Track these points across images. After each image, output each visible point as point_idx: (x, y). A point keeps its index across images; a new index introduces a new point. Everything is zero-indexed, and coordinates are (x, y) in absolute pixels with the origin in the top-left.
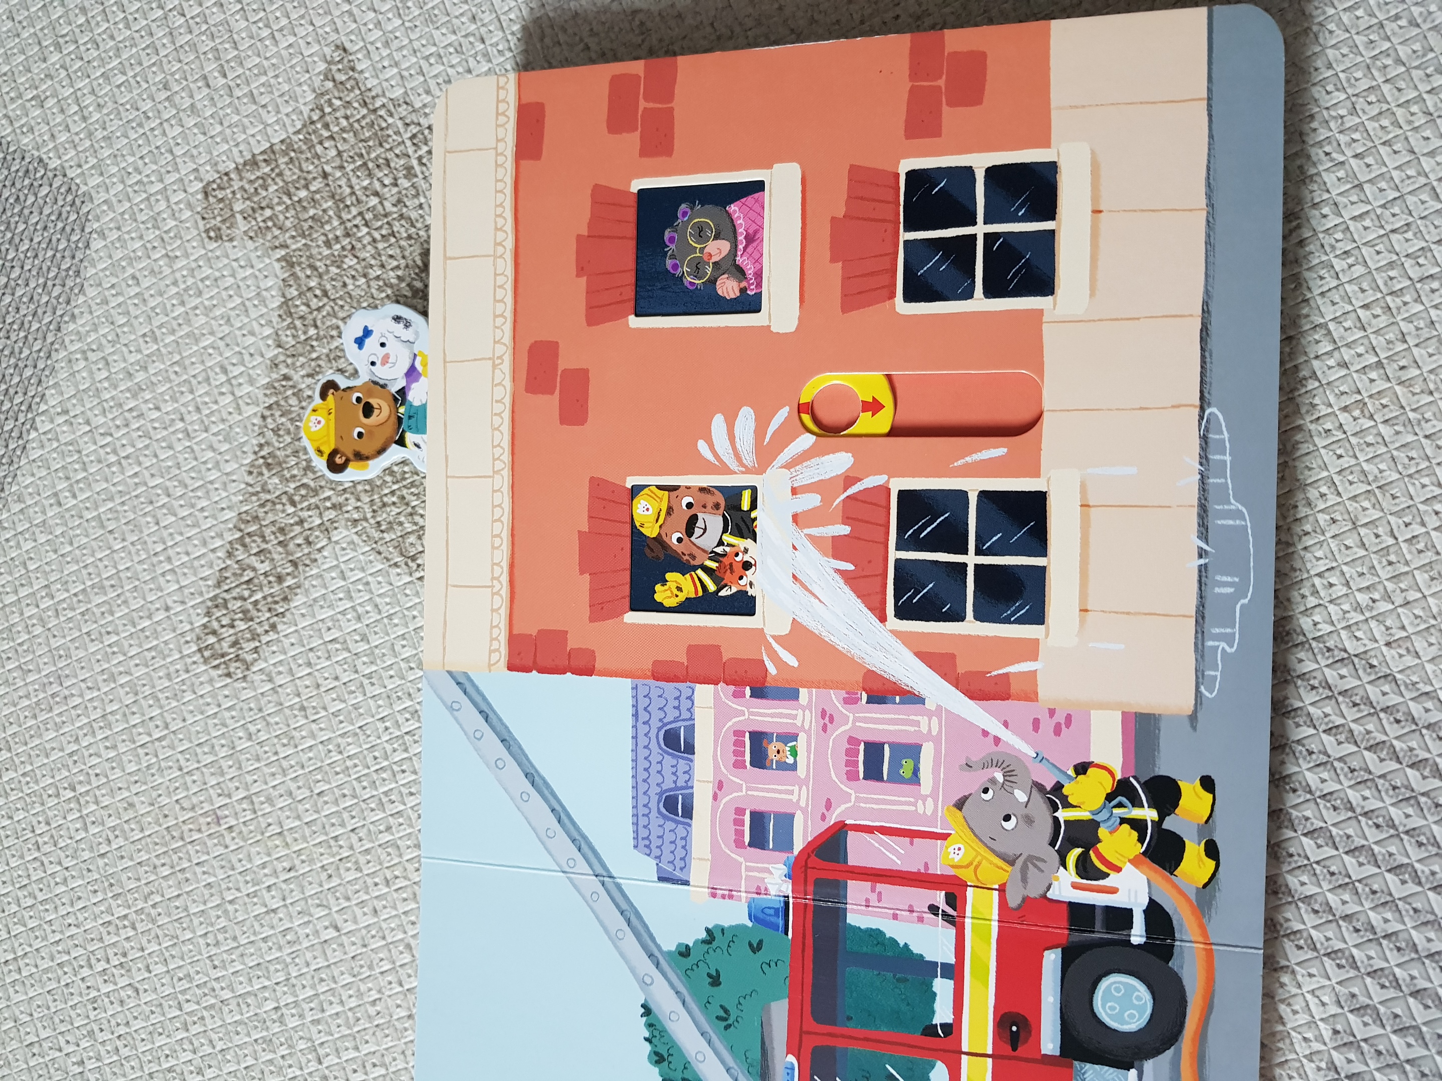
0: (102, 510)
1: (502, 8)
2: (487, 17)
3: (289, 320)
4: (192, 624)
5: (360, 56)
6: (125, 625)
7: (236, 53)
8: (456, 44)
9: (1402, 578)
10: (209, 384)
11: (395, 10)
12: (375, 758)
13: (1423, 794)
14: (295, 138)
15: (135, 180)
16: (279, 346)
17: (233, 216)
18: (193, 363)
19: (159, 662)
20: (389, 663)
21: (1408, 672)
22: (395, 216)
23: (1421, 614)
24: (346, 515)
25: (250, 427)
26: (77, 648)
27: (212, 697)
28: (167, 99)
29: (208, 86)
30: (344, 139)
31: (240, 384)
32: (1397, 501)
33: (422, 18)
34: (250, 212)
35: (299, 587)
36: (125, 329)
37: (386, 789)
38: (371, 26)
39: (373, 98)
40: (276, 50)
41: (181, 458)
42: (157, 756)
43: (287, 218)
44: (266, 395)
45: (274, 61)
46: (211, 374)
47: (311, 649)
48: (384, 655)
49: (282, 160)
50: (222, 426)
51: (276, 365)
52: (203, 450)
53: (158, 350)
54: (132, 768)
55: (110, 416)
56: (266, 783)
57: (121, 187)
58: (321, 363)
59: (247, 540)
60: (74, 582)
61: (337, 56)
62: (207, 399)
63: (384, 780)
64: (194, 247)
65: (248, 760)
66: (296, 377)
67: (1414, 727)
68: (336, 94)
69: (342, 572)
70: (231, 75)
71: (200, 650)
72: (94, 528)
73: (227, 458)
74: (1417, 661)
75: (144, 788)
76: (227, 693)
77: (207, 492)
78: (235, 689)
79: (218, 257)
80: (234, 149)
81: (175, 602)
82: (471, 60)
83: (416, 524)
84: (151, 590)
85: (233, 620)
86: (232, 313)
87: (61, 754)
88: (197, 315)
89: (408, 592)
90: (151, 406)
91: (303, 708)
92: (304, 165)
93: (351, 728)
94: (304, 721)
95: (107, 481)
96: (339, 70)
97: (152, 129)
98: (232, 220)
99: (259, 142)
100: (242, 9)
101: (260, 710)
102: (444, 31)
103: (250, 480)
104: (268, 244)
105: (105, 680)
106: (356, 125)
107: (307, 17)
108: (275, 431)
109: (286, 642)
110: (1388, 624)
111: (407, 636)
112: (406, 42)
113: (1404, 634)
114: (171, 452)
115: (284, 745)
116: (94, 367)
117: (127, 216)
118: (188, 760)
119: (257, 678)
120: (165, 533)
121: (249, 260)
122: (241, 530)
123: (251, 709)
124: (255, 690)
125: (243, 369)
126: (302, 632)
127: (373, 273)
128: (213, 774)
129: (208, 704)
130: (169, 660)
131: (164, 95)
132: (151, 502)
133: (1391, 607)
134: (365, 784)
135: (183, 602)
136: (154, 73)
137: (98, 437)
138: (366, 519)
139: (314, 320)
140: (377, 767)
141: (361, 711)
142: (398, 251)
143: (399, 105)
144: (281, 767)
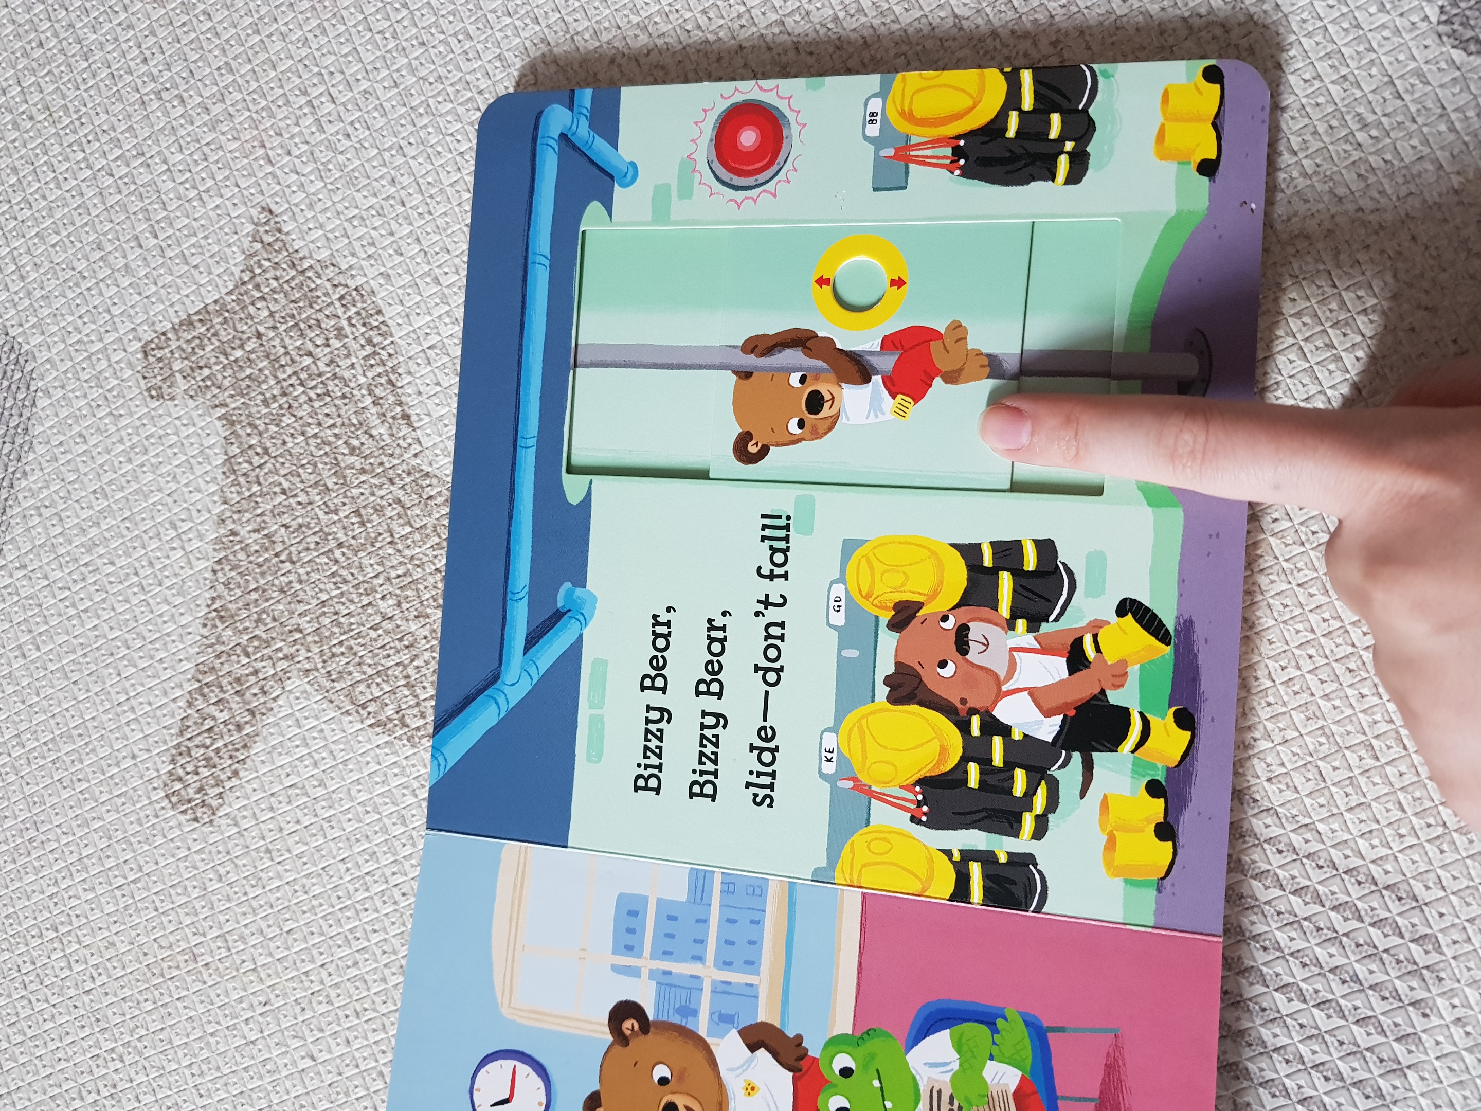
0: (64, 662)
1: (419, 171)
2: (406, 180)
3: (233, 477)
4: (158, 771)
5: (285, 218)
6: (94, 773)
7: (165, 213)
8: (377, 206)
9: (1280, 718)
10: (160, 540)
11: (317, 173)
12: (339, 898)
13: (1305, 919)
14: (228, 299)
15: (75, 339)
16: (225, 503)
17: (172, 375)
18: (143, 519)
19: (129, 808)
20: (347, 807)
21: (1288, 805)
22: (328, 375)
23: (1299, 751)
24: (298, 666)
25: (202, 581)
26: (50, 795)
27: (181, 840)
28: (102, 258)
29: (141, 246)
30: (275, 300)
31: (190, 540)
32: (1273, 646)
33: (343, 181)
34: (189, 371)
35: (257, 735)
36: (76, 486)
37: (351, 926)
38: (295, 188)
39: (301, 259)
40: (204, 211)
41: (138, 611)
42: (133, 897)
43: (225, 377)
44: (215, 550)
45: (203, 222)
46: (162, 530)
47: (272, 794)
48: (341, 800)
49: (217, 320)
50: (175, 581)
51: (223, 521)
52: (159, 603)
53: (109, 506)
54: (110, 908)
55: (67, 571)
56: (238, 923)
57: (63, 346)
58: (265, 518)
59: (206, 690)
60: (43, 731)
61: (263, 217)
62: (159, 554)
63: (348, 918)
64: (137, 406)
65: (220, 900)
66: (243, 533)
67: (1295, 857)
68: (266, 256)
69: (297, 720)
70: (162, 236)
71: (167, 796)
72: (58, 679)
73: (182, 611)
74: (1296, 795)
75: (123, 928)
76: (195, 836)
77: (165, 644)
78: (203, 833)
79: (161, 416)
80: (169, 309)
81: (141, 750)
82: (392, 222)
83: (364, 673)
84: (117, 739)
85: (197, 767)
86: (178, 471)
87: (42, 896)
88: (144, 472)
89: (360, 738)
90: (106, 561)
91: (268, 851)
92: (238, 326)
93: (314, 869)
94: (270, 863)
95: (68, 633)
96: (266, 232)
97: (89, 289)
98: (173, 379)
99: (193, 302)
100: (169, 170)
101: (228, 853)
102: (365, 193)
103: (205, 632)
104: (208, 403)
105: (79, 826)
106: (285, 286)
107: (232, 179)
108: (226, 585)
109: (249, 788)
110: (1269, 760)
111: (362, 781)
112: (329, 204)
113: (1284, 771)
114: (128, 606)
115: (253, 886)
116: (49, 523)
117: (70, 375)
118: (163, 901)
119: (223, 822)
120: (127, 684)
121: (191, 418)
122: (199, 681)
123: (219, 852)
124: (222, 833)
125: (191, 524)
126: (263, 779)
127: (310, 432)
128: (187, 914)
129: (179, 848)
130: (138, 806)
131: (97, 255)
132: (112, 654)
133: (1271, 745)
134: (331, 922)
135: (148, 750)
136: (87, 233)
137: (57, 592)
138: (317, 670)
139: (257, 477)
140: (341, 906)
141: (323, 853)
142: (334, 409)
143: (326, 267)
144: (251, 906)
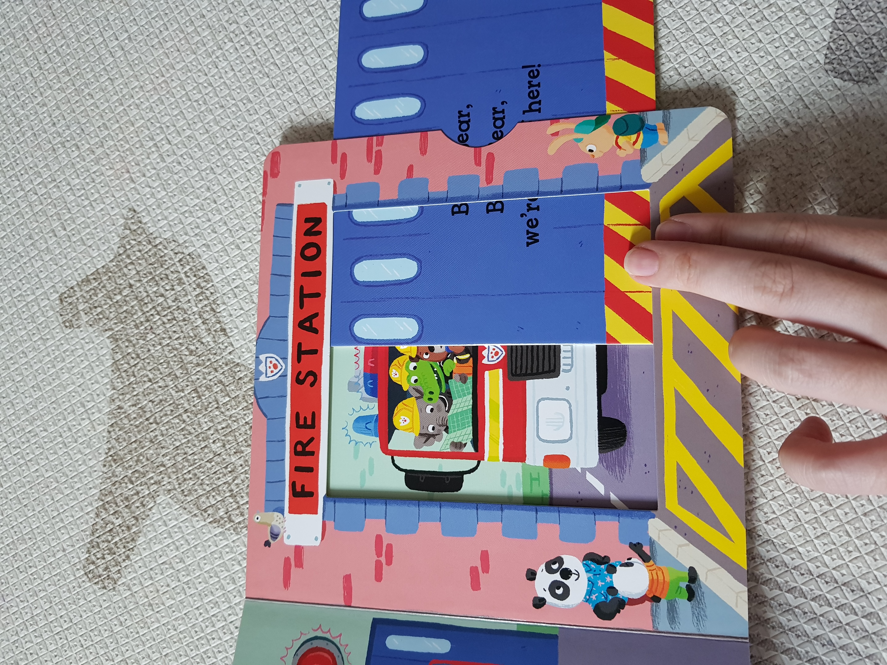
0: (18, 493)
1: (224, 182)
2: (216, 188)
3: (118, 373)
4: (80, 558)
5: (144, 214)
6: (40, 562)
7: (70, 215)
8: (199, 204)
9: (770, 484)
10: (75, 414)
11: (162, 186)
12: (196, 632)
13: (796, 607)
14: (111, 265)
15: (18, 294)
16: (114, 389)
17: (78, 313)
18: (64, 402)
19: (62, 582)
20: (198, 574)
21: (780, 538)
22: (174, 307)
23: (783, 504)
24: (163, 487)
25: (101, 438)
26: (12, 578)
27: (96, 601)
28: (32, 244)
29: (56, 236)
30: (140, 264)
31: (93, 413)
32: (762, 440)
33: (178, 190)
34: (89, 310)
35: (140, 532)
36: (22, 384)
37: (204, 650)
38: (148, 196)
39: (155, 238)
40: (93, 212)
41: (62, 459)
42: (67, 639)
43: (111, 312)
44: (109, 418)
45: (93, 219)
46: (76, 408)
47: (151, 569)
48: (194, 570)
49: (104, 278)
50: (85, 439)
51: (113, 400)
52: (75, 454)
53: (42, 395)
54: (53, 647)
55: (18, 436)
56: (134, 651)
57: (10, 298)
58: (139, 397)
59: (107, 506)
60: (6, 538)
61: (130, 214)
62: (74, 423)
63: (203, 645)
64: (57, 333)
65: (122, 638)
66: (125, 407)
67: (786, 569)
68: (133, 238)
69: (164, 521)
70: (68, 229)
71: (86, 574)
72: (15, 504)
73: (90, 457)
74: (784, 531)
75: (61, 659)
76: (104, 598)
77: (80, 479)
78: (109, 596)
79: (72, 338)
80: (75, 273)
81: (68, 546)
82: (209, 213)
83: (205, 490)
84: (53, 539)
85: (104, 555)
86: (84, 371)
87: (8, 643)
88: (63, 373)
89: (204, 531)
90: (42, 429)
91: (150, 605)
92: (118, 280)
93: (180, 615)
94: (152, 613)
95: (20, 475)
96: (132, 223)
97: (25, 263)
98: (78, 315)
99: (89, 268)
100: (71, 189)
101: (125, 607)
102: (192, 197)
103: (105, 470)
104: (101, 329)
105: (31, 596)
106: (146, 255)
107: (110, 193)
108: (117, 440)
109: (137, 566)
110: (765, 510)
111: (206, 557)
112: (170, 204)
113: (775, 516)
114: (56, 456)
115: (142, 628)
116: (5, 408)
117: (15, 316)
118: (86, 640)
119: (121, 588)
120: (58, 505)
121: (91, 338)
122: (102, 500)
123: (120, 607)
124: (121, 595)
125: (94, 404)
126: (145, 559)
127: (165, 342)
128: (101, 648)
129: (94, 606)
130: (68, 581)
131: (30, 242)
132: (48, 487)
133: (765, 501)
134: (192, 647)
135: (72, 546)
136: (23, 229)
137: (12, 450)
138: (175, 489)
139: (133, 372)
140: (198, 637)
141: (185, 604)
142: (178, 328)
143: (170, 242)
144: (141, 640)
